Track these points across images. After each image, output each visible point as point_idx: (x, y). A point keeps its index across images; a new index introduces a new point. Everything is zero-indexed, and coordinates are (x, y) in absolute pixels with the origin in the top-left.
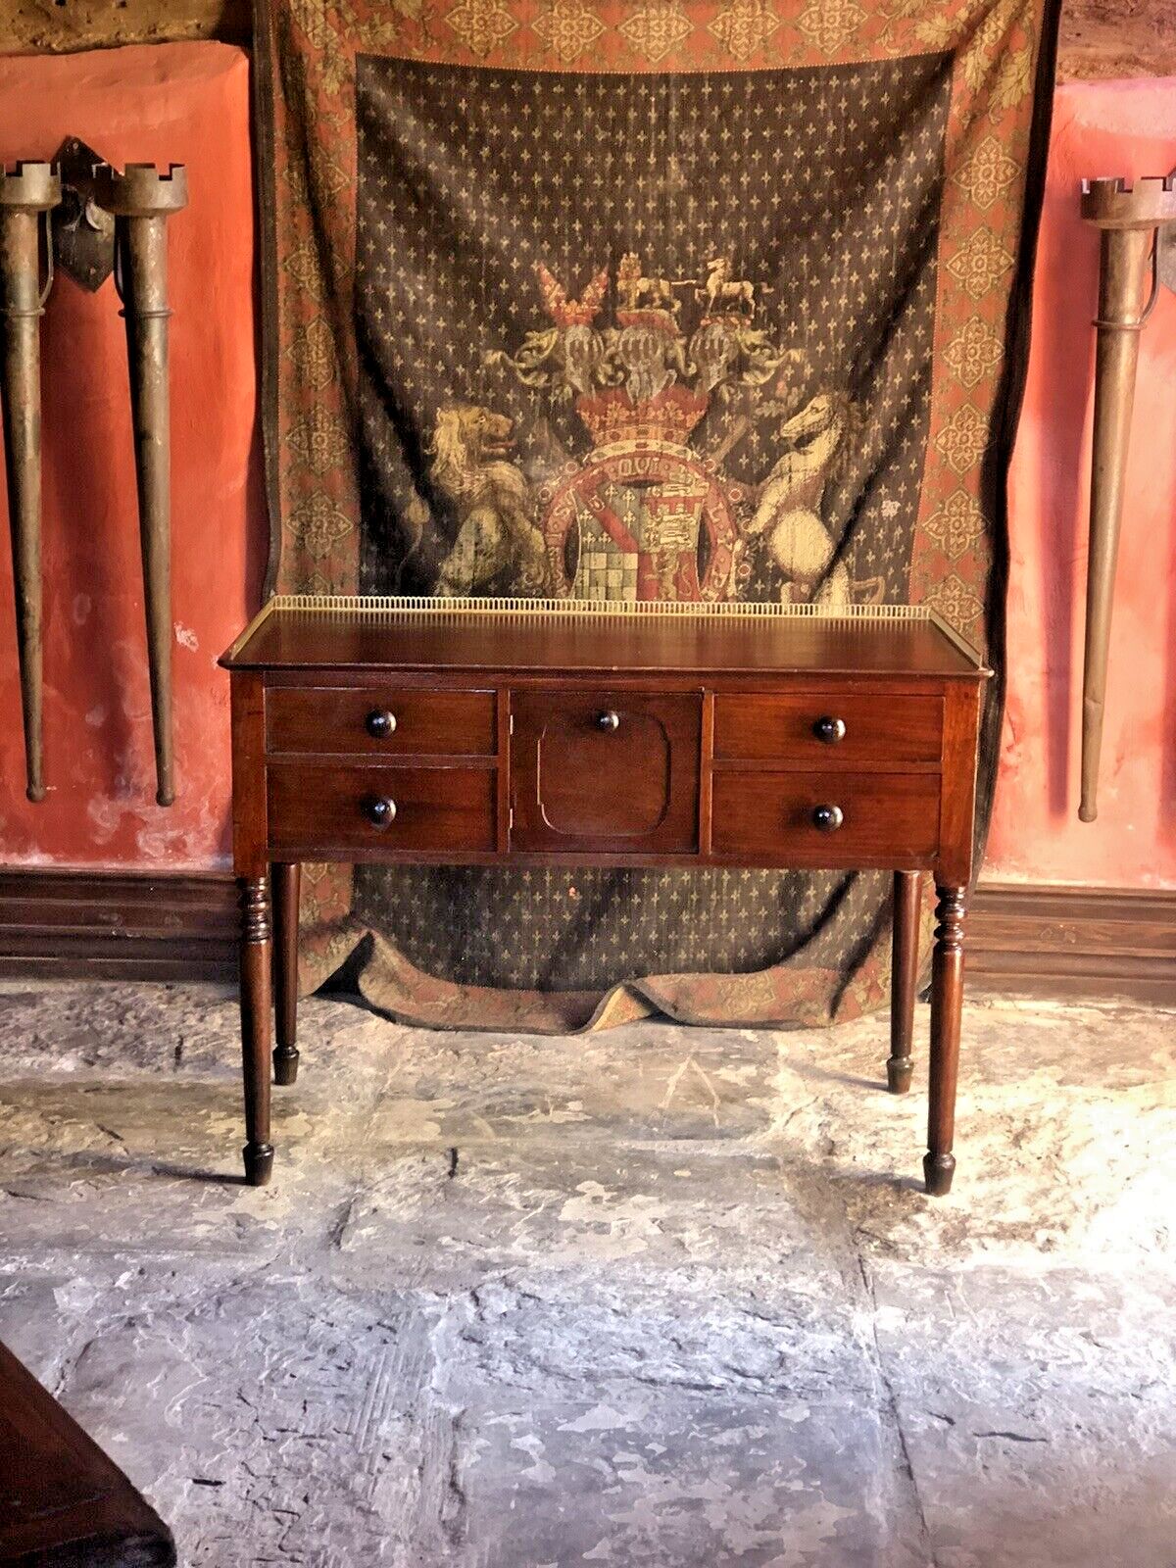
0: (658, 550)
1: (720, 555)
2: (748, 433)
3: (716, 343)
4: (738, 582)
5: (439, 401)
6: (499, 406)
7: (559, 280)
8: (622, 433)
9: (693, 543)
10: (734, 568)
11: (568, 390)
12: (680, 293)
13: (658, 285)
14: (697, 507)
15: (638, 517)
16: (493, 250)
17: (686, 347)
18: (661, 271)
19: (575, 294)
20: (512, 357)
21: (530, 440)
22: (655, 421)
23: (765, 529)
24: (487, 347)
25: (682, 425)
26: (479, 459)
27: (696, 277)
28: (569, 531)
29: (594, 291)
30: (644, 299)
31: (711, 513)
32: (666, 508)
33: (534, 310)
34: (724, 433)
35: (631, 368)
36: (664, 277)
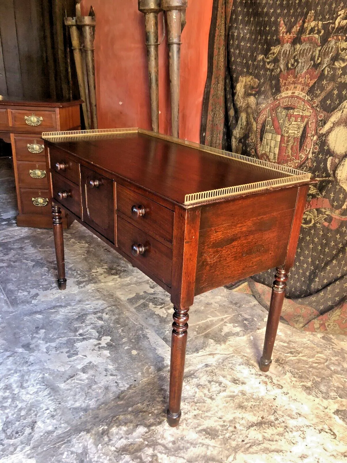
0: (287, 135)
1: (308, 140)
2: (333, 90)
3: (330, 48)
4: (313, 153)
5: (241, 73)
6: (257, 76)
7: (286, 25)
8: (289, 88)
9: (300, 135)
10: (312, 147)
11: (279, 70)
12: (325, 27)
13: (318, 24)
14: (306, 120)
15: (284, 121)
16: (267, 14)
17: (320, 51)
18: (320, 17)
19: (289, 31)
20: (266, 58)
21: (263, 89)
22: (301, 83)
23: (326, 133)
24: (260, 54)
25: (307, 85)
26: (247, 95)
27: (332, 19)
28: (263, 124)
29: (296, 28)
30: (312, 30)
31: (309, 123)
32: (294, 119)
33: (275, 38)
34: (322, 89)
35: (300, 61)
36: (321, 20)
